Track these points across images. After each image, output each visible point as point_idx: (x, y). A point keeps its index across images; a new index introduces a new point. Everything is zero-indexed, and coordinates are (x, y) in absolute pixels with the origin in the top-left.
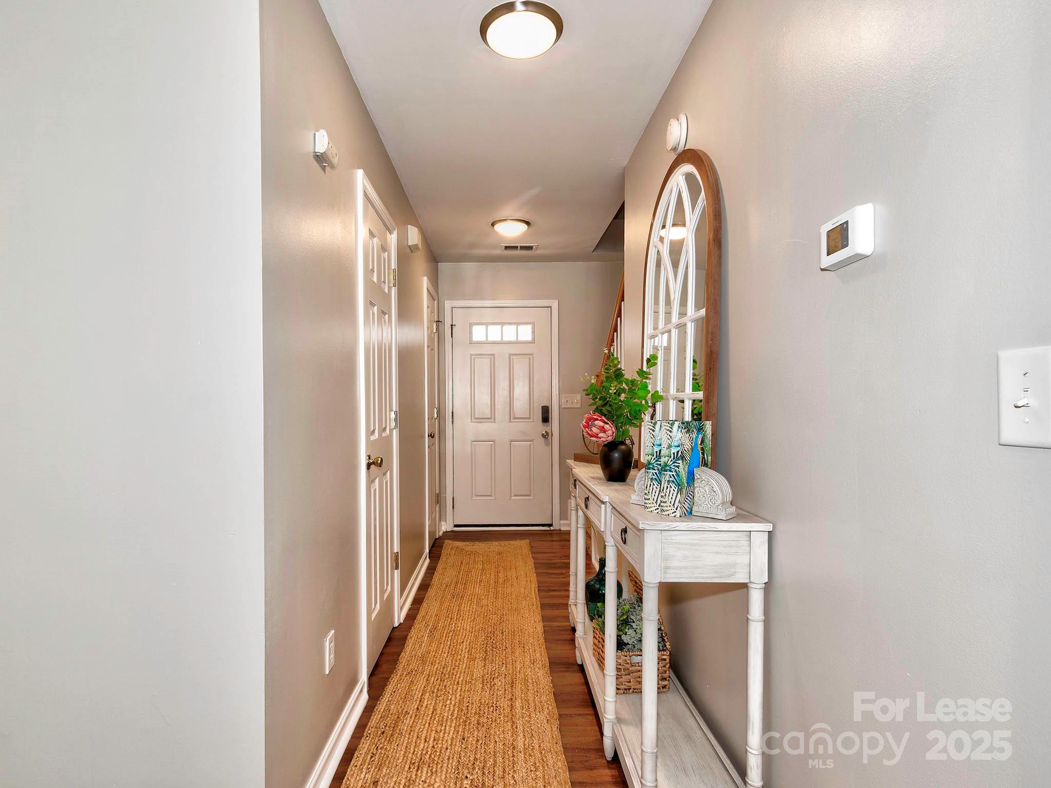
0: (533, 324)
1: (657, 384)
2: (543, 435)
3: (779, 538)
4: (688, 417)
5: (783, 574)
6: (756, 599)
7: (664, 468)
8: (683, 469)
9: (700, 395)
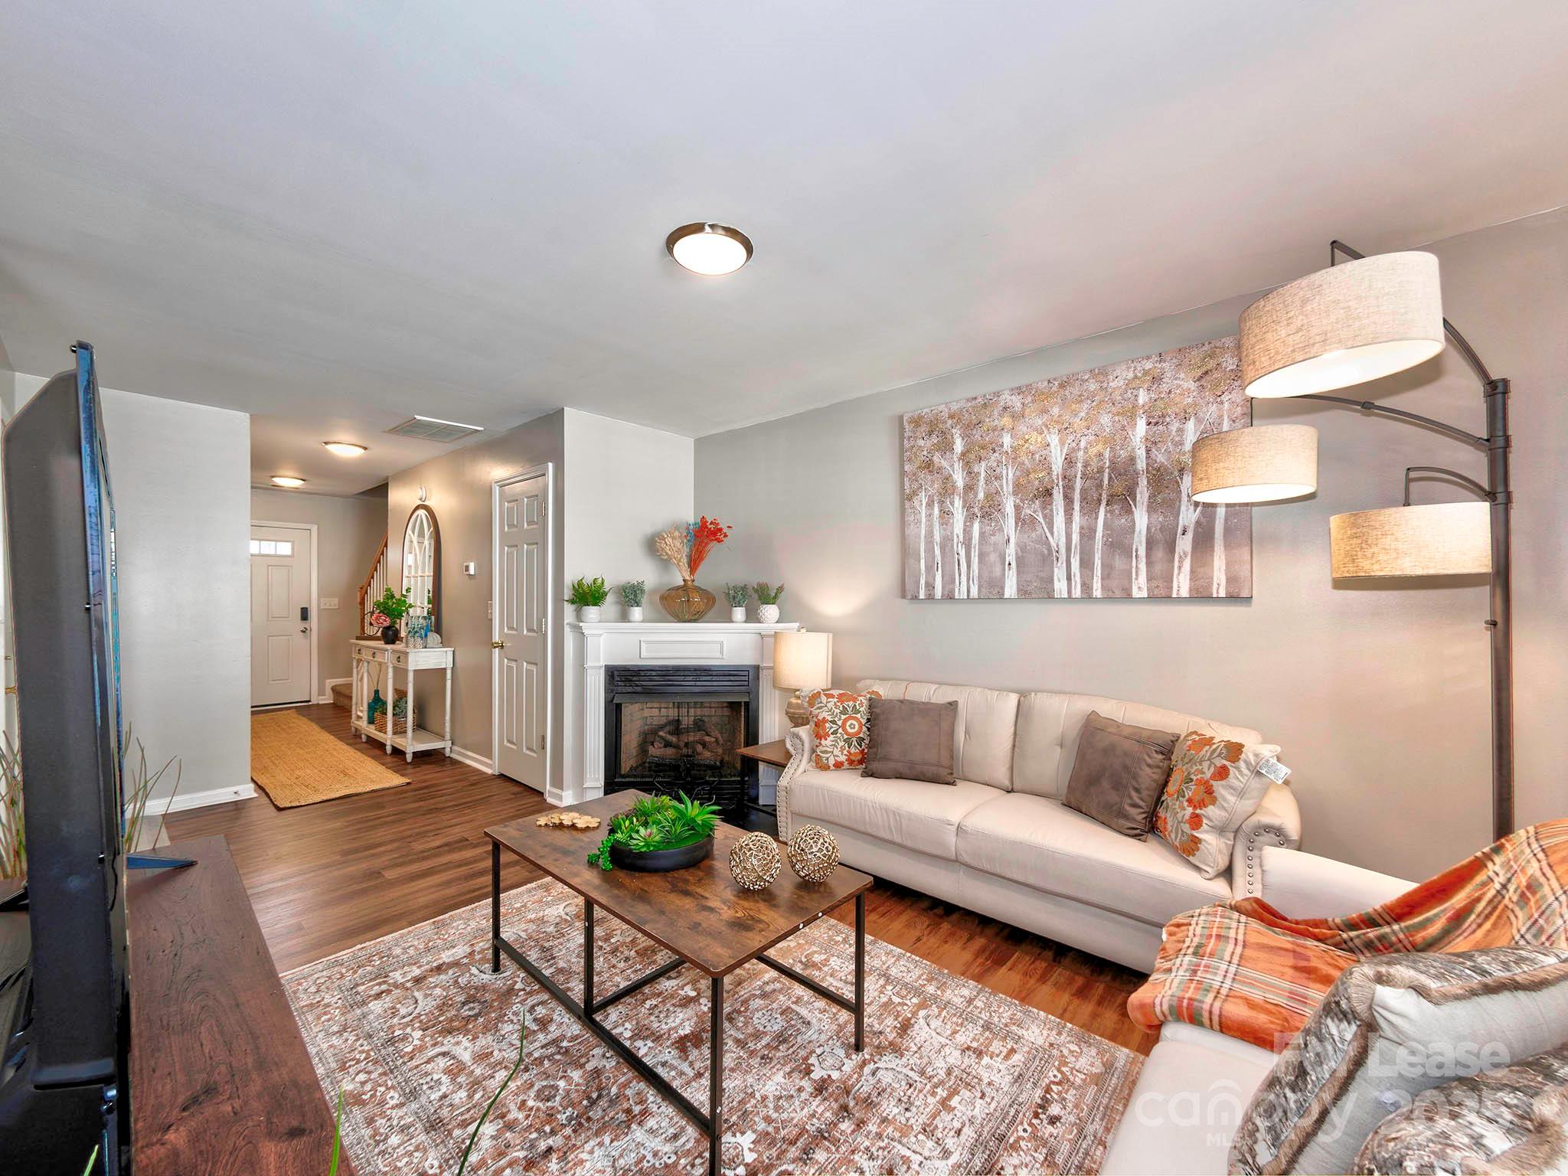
0: (293, 543)
1: (411, 600)
2: (302, 631)
3: (456, 653)
4: (426, 615)
5: (458, 665)
6: (449, 672)
7: (416, 632)
8: (423, 632)
9: (430, 606)
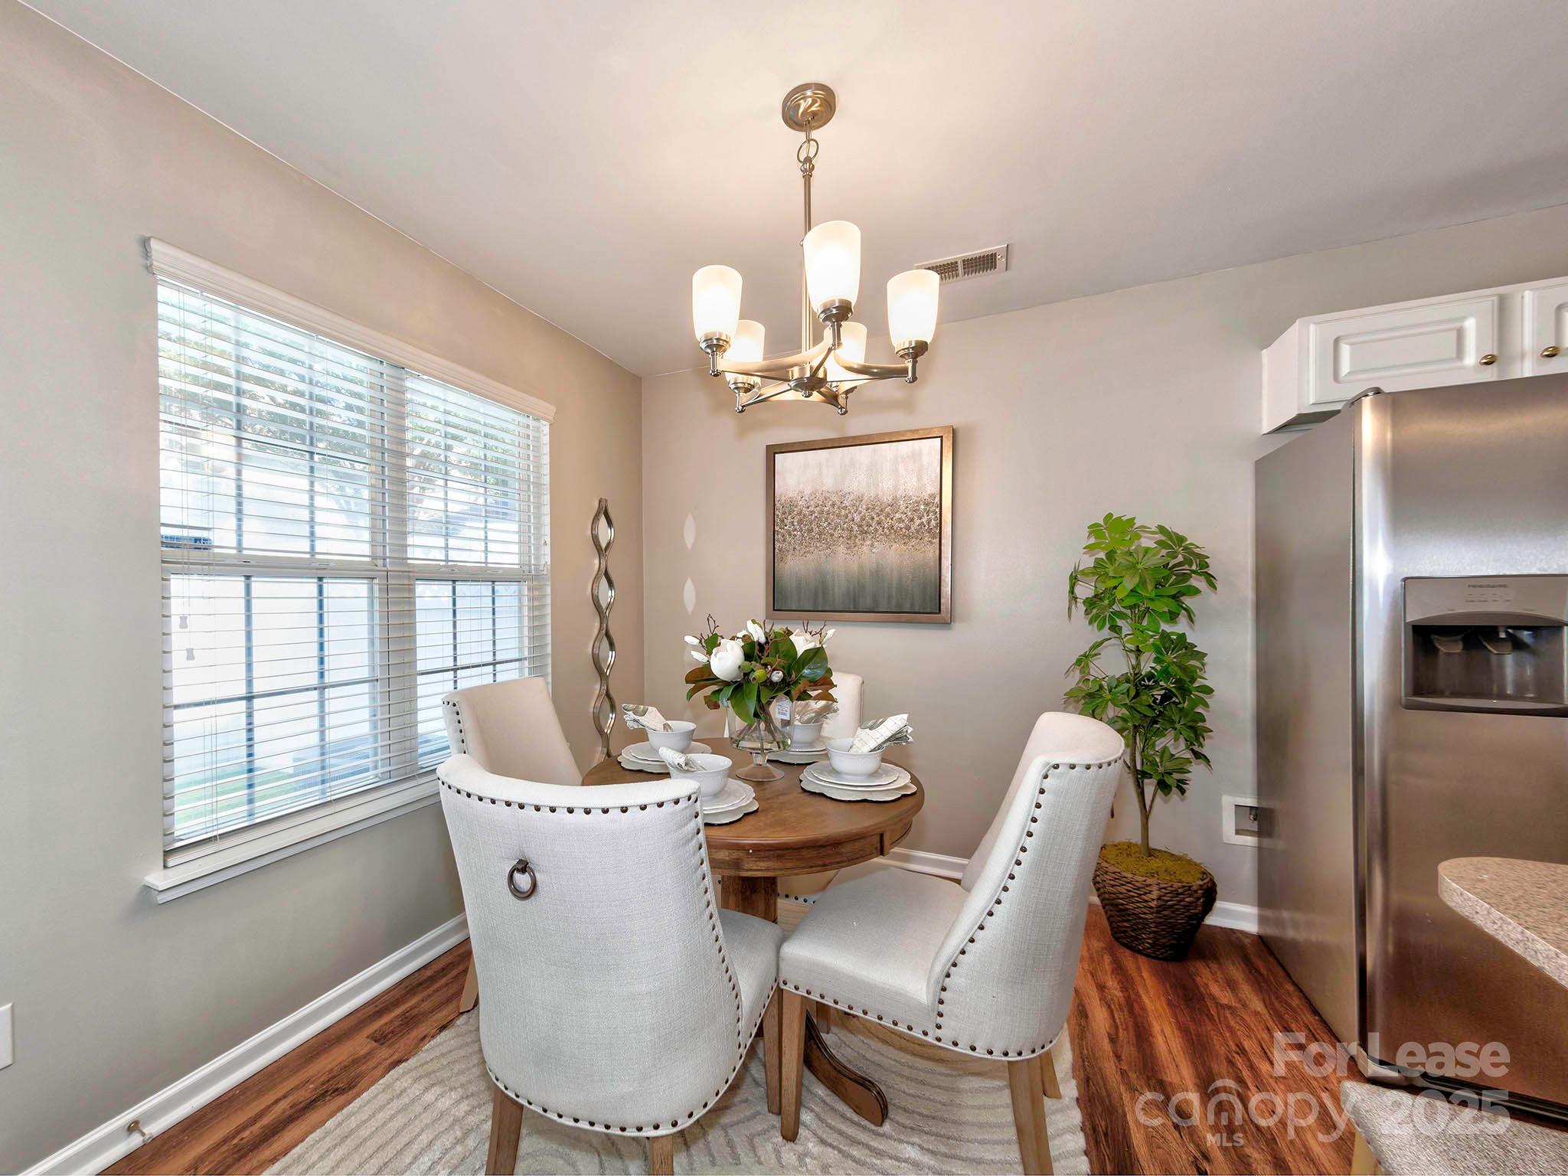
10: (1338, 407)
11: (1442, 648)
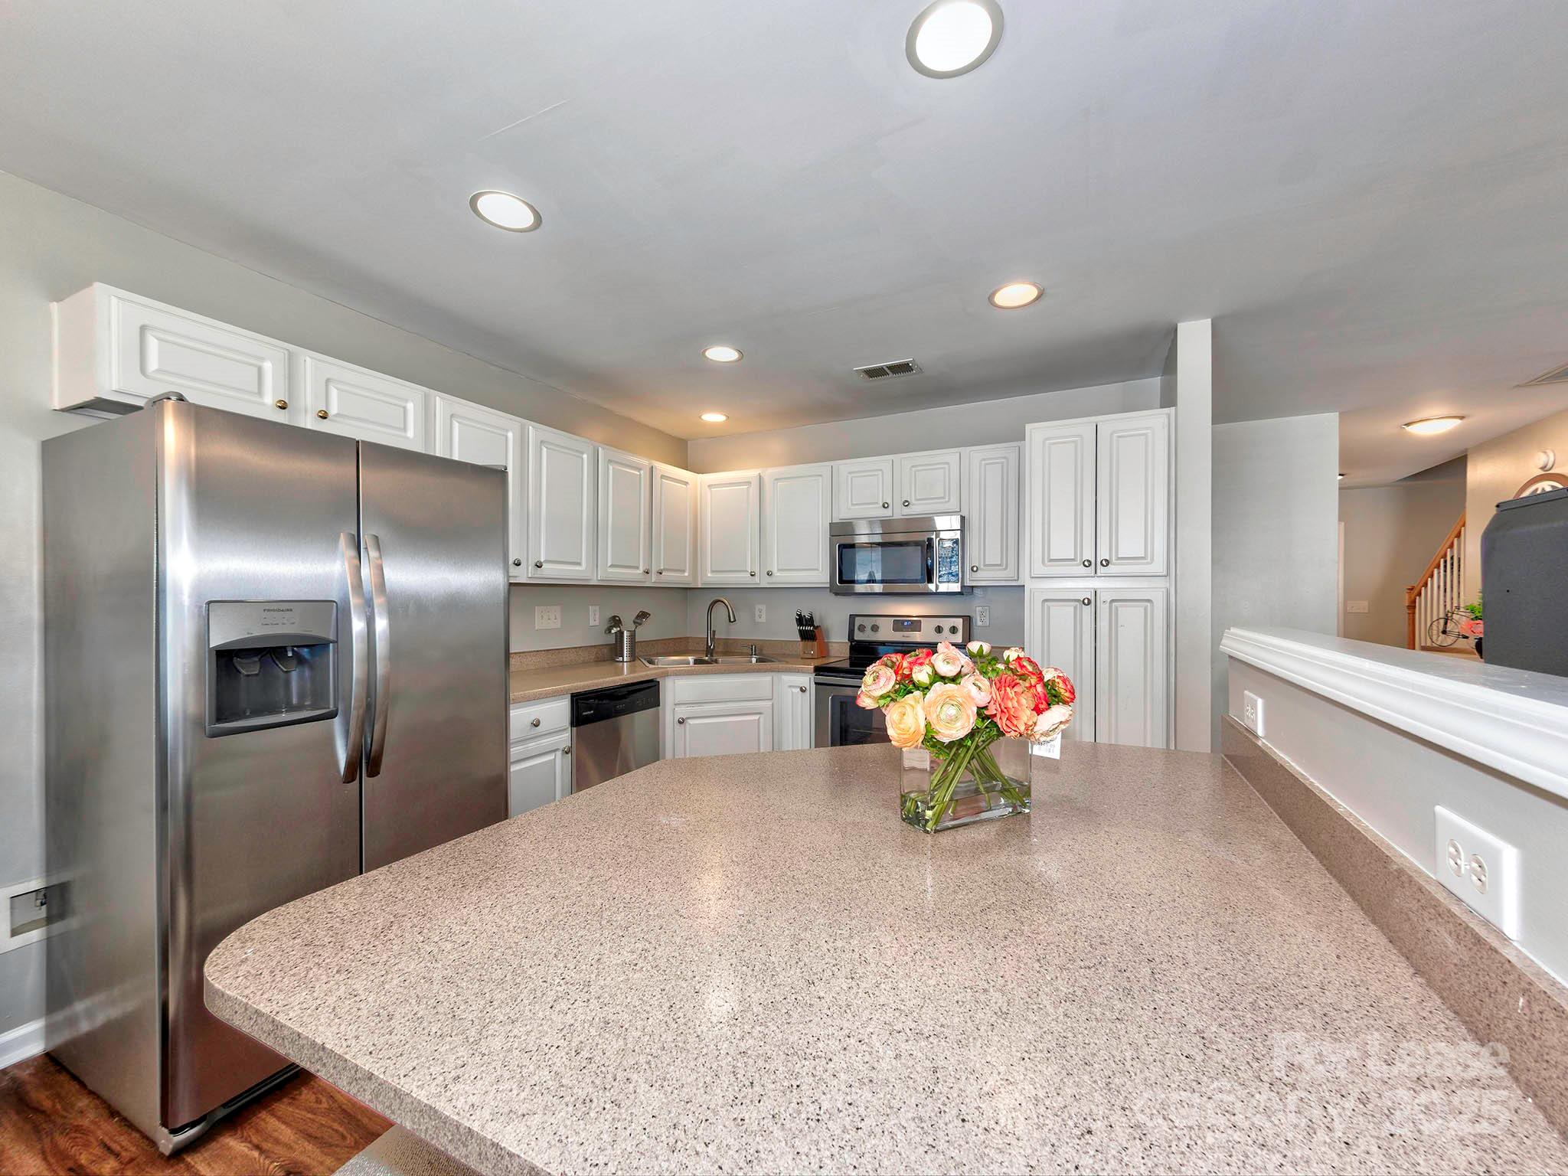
10: (140, 403)
11: (244, 672)
